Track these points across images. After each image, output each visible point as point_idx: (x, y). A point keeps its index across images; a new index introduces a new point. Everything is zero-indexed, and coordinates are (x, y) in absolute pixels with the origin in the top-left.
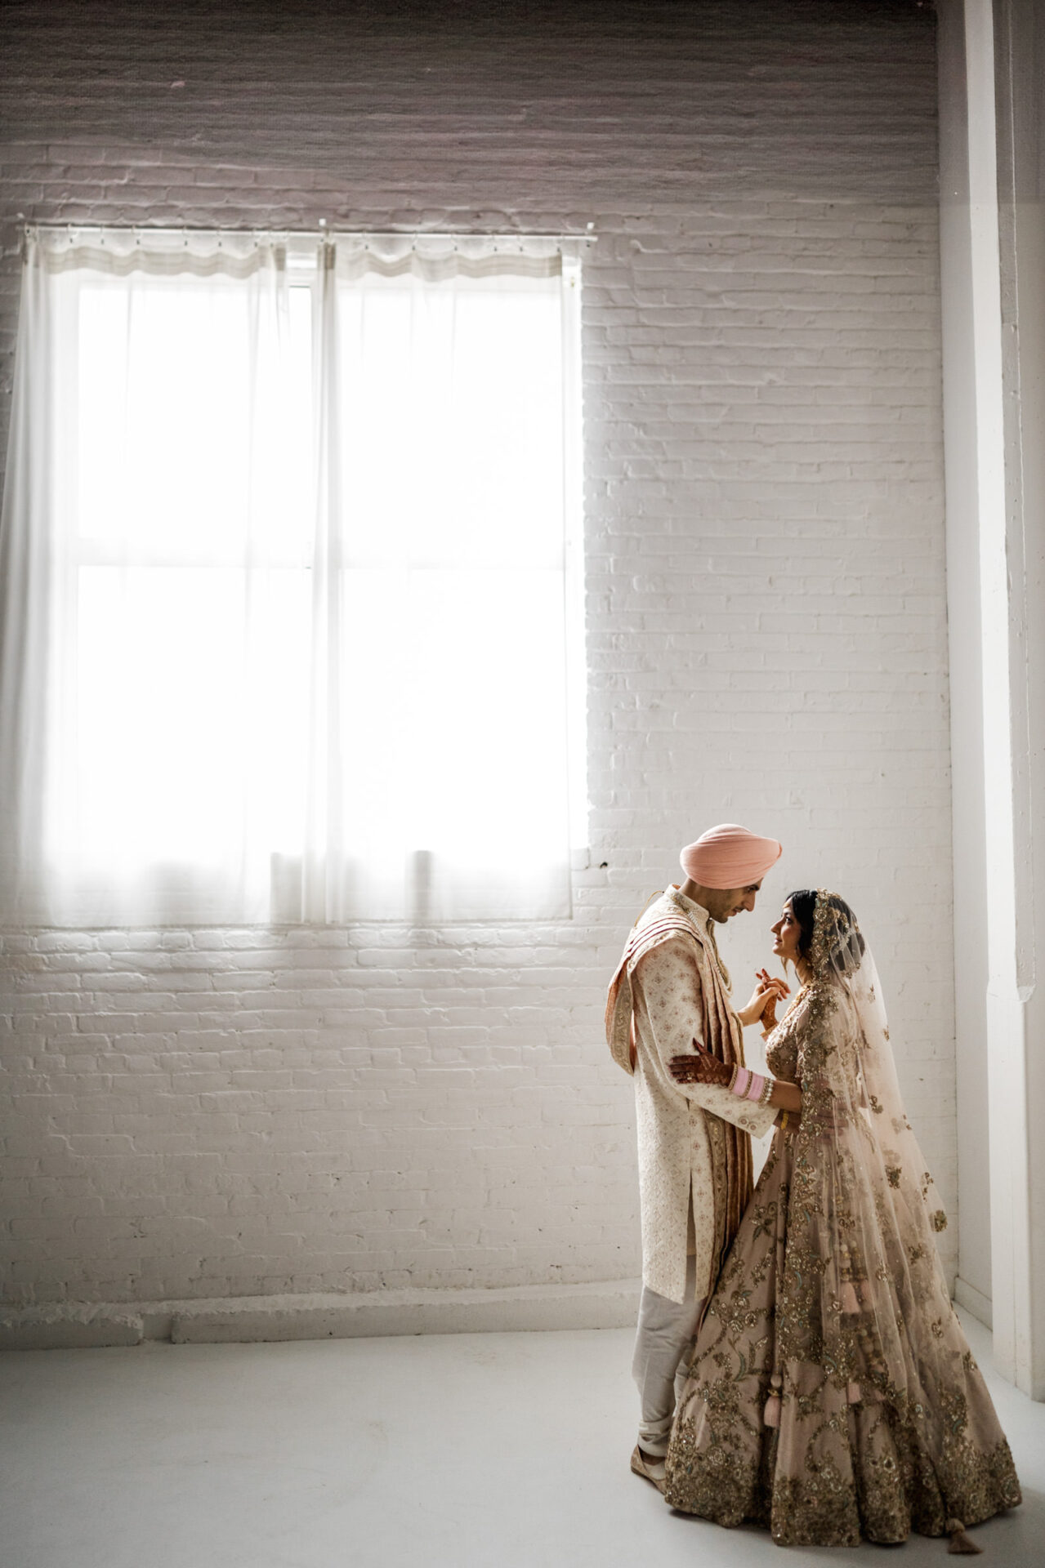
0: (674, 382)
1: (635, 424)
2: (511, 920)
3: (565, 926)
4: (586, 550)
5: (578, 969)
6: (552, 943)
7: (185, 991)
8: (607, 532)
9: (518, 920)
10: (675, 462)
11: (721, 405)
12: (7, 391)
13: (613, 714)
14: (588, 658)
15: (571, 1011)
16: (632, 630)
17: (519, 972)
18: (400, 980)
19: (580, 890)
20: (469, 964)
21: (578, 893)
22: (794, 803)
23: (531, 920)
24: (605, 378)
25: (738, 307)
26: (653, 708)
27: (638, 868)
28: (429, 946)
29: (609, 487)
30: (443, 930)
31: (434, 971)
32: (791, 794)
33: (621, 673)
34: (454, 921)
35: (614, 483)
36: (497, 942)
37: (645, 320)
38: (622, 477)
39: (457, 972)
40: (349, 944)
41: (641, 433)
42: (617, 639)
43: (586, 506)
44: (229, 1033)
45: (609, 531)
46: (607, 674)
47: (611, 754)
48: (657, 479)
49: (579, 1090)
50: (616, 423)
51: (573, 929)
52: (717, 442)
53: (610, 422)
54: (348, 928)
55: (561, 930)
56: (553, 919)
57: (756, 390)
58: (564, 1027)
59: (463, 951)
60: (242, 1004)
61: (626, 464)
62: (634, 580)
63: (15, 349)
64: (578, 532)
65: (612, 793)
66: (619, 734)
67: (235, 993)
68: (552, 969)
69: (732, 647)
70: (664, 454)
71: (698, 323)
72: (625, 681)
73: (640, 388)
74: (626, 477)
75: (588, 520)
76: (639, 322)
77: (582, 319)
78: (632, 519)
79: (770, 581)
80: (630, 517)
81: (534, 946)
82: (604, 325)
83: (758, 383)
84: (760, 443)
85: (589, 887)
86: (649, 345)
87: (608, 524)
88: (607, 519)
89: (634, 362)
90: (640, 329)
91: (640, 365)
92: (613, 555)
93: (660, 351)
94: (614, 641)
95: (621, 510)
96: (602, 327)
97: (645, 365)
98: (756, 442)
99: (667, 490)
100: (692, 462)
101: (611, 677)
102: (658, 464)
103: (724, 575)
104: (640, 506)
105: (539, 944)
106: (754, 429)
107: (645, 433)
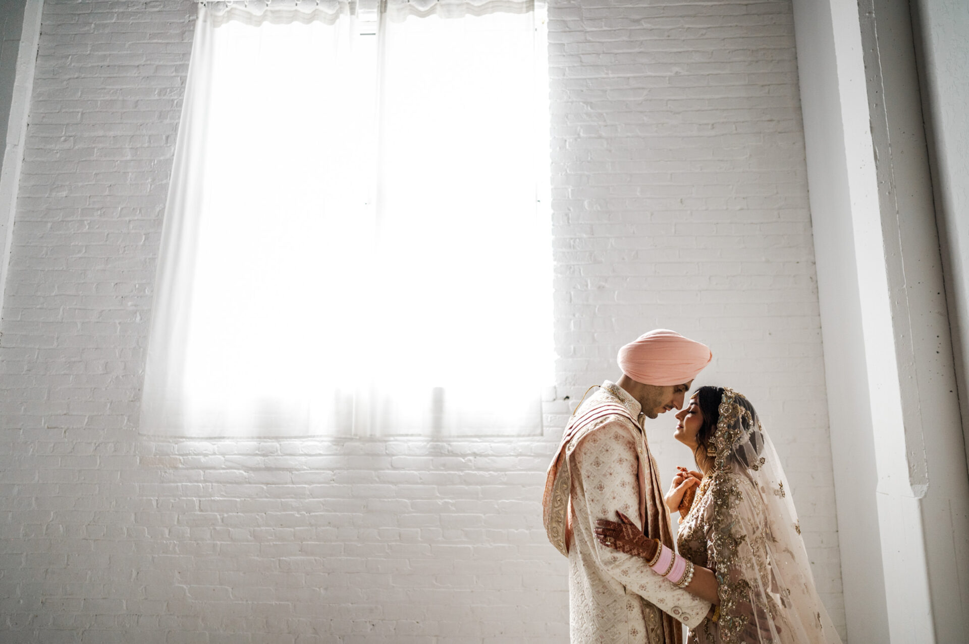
0: (611, 76)
1: (584, 103)
2: (498, 436)
3: (538, 441)
4: (552, 184)
6: (529, 454)
7: (273, 484)
8: (567, 172)
9: (504, 436)
10: (612, 126)
11: (643, 88)
13: (572, 293)
14: (554, 255)
16: (585, 236)
17: (506, 475)
18: (421, 479)
19: (550, 416)
20: (470, 468)
21: (547, 418)
23: (513, 436)
24: (564, 75)
25: (653, 27)
26: (600, 288)
28: (442, 455)
29: (567, 143)
30: (452, 443)
31: (445, 473)
33: (577, 265)
34: (458, 437)
35: (571, 140)
36: (490, 452)
37: (589, 38)
38: (577, 136)
39: (461, 473)
40: (386, 453)
41: (589, 108)
42: (574, 242)
43: (552, 156)
44: (301, 514)
46: (567, 266)
47: (571, 320)
48: (600, 137)
49: (549, 564)
50: (572, 102)
51: (544, 444)
52: (641, 112)
53: (568, 102)
54: (386, 441)
55: (536, 444)
56: (529, 435)
57: (667, 78)
59: (466, 459)
60: (311, 494)
61: (579, 128)
62: (586, 203)
64: (546, 173)
65: (572, 347)
66: (576, 306)
67: (306, 486)
68: (530, 472)
69: (656, 246)
70: (605, 121)
71: (625, 38)
72: (580, 270)
73: (588, 80)
74: (579, 137)
75: (553, 164)
76: (587, 40)
77: (549, 39)
78: (584, 163)
79: (681, 202)
80: (582, 162)
81: (517, 456)
82: (563, 42)
83: (669, 74)
84: (671, 112)
85: (557, 413)
86: (594, 54)
87: (567, 167)
88: (566, 164)
89: (584, 64)
90: (587, 44)
91: (588, 66)
92: (571, 187)
93: (601, 56)
94: (572, 243)
95: (576, 158)
96: (562, 44)
97: (591, 66)
98: (668, 111)
99: (608, 144)
100: (623, 125)
101: (571, 268)
102: (600, 127)
103: (648, 198)
104: (589, 154)
105: (520, 455)
106: (667, 103)
107: (591, 108)
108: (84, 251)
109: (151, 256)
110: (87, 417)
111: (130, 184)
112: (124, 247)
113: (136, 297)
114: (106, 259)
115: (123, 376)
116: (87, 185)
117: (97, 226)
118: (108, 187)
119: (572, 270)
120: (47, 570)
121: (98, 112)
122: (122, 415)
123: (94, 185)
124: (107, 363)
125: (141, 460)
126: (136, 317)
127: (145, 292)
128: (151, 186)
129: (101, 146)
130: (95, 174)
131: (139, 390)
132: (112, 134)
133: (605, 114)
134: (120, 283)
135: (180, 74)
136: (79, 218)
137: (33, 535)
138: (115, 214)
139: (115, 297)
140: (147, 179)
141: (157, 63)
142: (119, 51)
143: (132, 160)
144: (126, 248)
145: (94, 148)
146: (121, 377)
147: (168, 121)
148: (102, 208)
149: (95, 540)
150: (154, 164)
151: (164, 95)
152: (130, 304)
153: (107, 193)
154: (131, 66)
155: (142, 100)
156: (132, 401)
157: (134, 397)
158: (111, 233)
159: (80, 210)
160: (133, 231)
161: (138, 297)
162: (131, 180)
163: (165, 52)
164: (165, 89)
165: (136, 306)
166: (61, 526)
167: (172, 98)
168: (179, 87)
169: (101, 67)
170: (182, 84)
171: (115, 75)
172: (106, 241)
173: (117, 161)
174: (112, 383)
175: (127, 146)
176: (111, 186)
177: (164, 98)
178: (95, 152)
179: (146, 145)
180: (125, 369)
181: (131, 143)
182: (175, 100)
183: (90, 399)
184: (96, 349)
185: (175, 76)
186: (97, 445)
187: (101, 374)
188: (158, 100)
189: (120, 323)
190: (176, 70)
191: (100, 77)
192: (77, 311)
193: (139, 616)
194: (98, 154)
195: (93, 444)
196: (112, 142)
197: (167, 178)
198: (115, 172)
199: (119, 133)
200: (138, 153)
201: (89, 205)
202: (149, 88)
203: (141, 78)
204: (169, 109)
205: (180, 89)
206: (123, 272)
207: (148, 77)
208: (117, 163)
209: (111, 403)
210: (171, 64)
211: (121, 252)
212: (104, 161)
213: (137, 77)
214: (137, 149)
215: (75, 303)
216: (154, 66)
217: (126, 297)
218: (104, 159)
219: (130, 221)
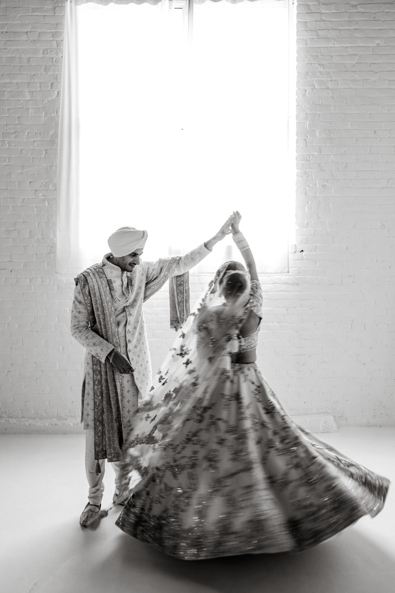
0: (336, 45)
1: (319, 64)
2: (264, 273)
3: (285, 276)
4: (296, 120)
5: (290, 293)
6: (280, 283)
8: (306, 112)
9: (267, 273)
10: (335, 80)
11: (356, 55)
12: (61, 56)
13: (307, 189)
14: (297, 166)
15: (287, 310)
16: (316, 153)
17: (267, 294)
19: (292, 261)
22: (382, 226)
23: (272, 273)
24: (306, 44)
25: (365, 11)
26: (324, 186)
27: (316, 253)
29: (307, 92)
32: (381, 222)
33: (311, 172)
35: (309, 90)
37: (324, 18)
38: (313, 87)
40: (199, 282)
41: (321, 68)
43: (297, 101)
44: (152, 316)
45: (307, 111)
46: (305, 172)
47: (306, 205)
48: (328, 88)
49: (290, 341)
50: (311, 64)
51: (289, 277)
52: (354, 72)
53: (308, 64)
54: (199, 276)
55: (284, 277)
56: (281, 273)
57: (372, 48)
58: (284, 316)
60: (157, 306)
61: (314, 82)
62: (317, 132)
63: (63, 38)
64: (293, 111)
65: (306, 222)
66: (309, 197)
67: (155, 301)
68: (280, 293)
69: (358, 160)
70: (331, 77)
71: (347, 19)
72: (312, 175)
73: (321, 48)
74: (315, 89)
75: (298, 106)
76: (322, 19)
77: (297, 18)
78: (317, 106)
79: (375, 132)
80: (316, 105)
81: (273, 284)
82: (306, 21)
83: (373, 45)
84: (373, 72)
85: (297, 260)
86: (326, 29)
87: (307, 108)
88: (306, 106)
89: (319, 37)
90: (322, 22)
91: (322, 38)
92: (308, 121)
93: (330, 32)
94: (308, 158)
95: (312, 102)
96: (305, 22)
97: (324, 38)
98: (371, 71)
99: (332, 93)
100: (343, 80)
101: (306, 174)
102: (328, 82)
103: (355, 130)
104: (320, 100)
105: (275, 283)
106: (370, 65)
107: (323, 68)
108: (7, 161)
109: (50, 164)
110: (23, 263)
111: (32, 117)
112: (33, 158)
114: (22, 166)
115: (41, 239)
116: (4, 117)
117: (14, 145)
118: (17, 118)
119: (307, 175)
120: (12, 347)
121: (4, 65)
122: (43, 261)
123: (8, 117)
124: (31, 231)
125: (58, 288)
126: (45, 203)
127: (49, 187)
128: (45, 117)
129: (9, 90)
130: (8, 109)
131: (52, 247)
132: (15, 81)
133: (331, 73)
134: (32, 182)
135: (55, 39)
136: (1, 139)
138: (24, 136)
139: (30, 190)
140: (42, 113)
141: (39, 30)
142: (13, 21)
143: (30, 100)
145: (4, 91)
146: (40, 239)
147: (51, 73)
148: (15, 132)
149: (37, 332)
150: (45, 103)
151: (47, 54)
152: (40, 195)
153: (17, 122)
154: (22, 32)
155: (32, 57)
156: (49, 253)
157: (49, 251)
158: (23, 149)
159: (1, 134)
160: (37, 148)
161: (45, 190)
162: (31, 114)
163: (44, 22)
164: (47, 49)
165: (45, 196)
166: (16, 324)
167: (52, 56)
168: (55, 49)
169: (2, 33)
170: (58, 46)
171: (12, 39)
172: (21, 154)
173: (21, 100)
174: (35, 243)
175: (26, 90)
176: (19, 117)
177: (47, 56)
178: (6, 94)
179: (39, 89)
180: (42, 234)
181: (29, 88)
182: (54, 57)
183: (24, 253)
184: (23, 222)
185: (53, 40)
186: (31, 279)
187: (28, 238)
188: (43, 57)
189: (36, 207)
190: (53, 36)
191: (3, 41)
192: (8, 199)
193: (66, 371)
194: (8, 95)
195: (29, 279)
196: (16, 87)
197: (55, 113)
198: (21, 108)
199: (20, 81)
200: (34, 95)
201: (6, 130)
202: (36, 49)
203: (30, 41)
204: (51, 64)
205: (57, 50)
206: (34, 174)
207: (34, 41)
208: (21, 102)
209: (36, 255)
210: (49, 31)
211: (31, 161)
212: (13, 100)
213: (27, 40)
214: (33, 92)
215: (6, 194)
216: (38, 32)
217: (38, 190)
218: (12, 99)
219: (34, 141)
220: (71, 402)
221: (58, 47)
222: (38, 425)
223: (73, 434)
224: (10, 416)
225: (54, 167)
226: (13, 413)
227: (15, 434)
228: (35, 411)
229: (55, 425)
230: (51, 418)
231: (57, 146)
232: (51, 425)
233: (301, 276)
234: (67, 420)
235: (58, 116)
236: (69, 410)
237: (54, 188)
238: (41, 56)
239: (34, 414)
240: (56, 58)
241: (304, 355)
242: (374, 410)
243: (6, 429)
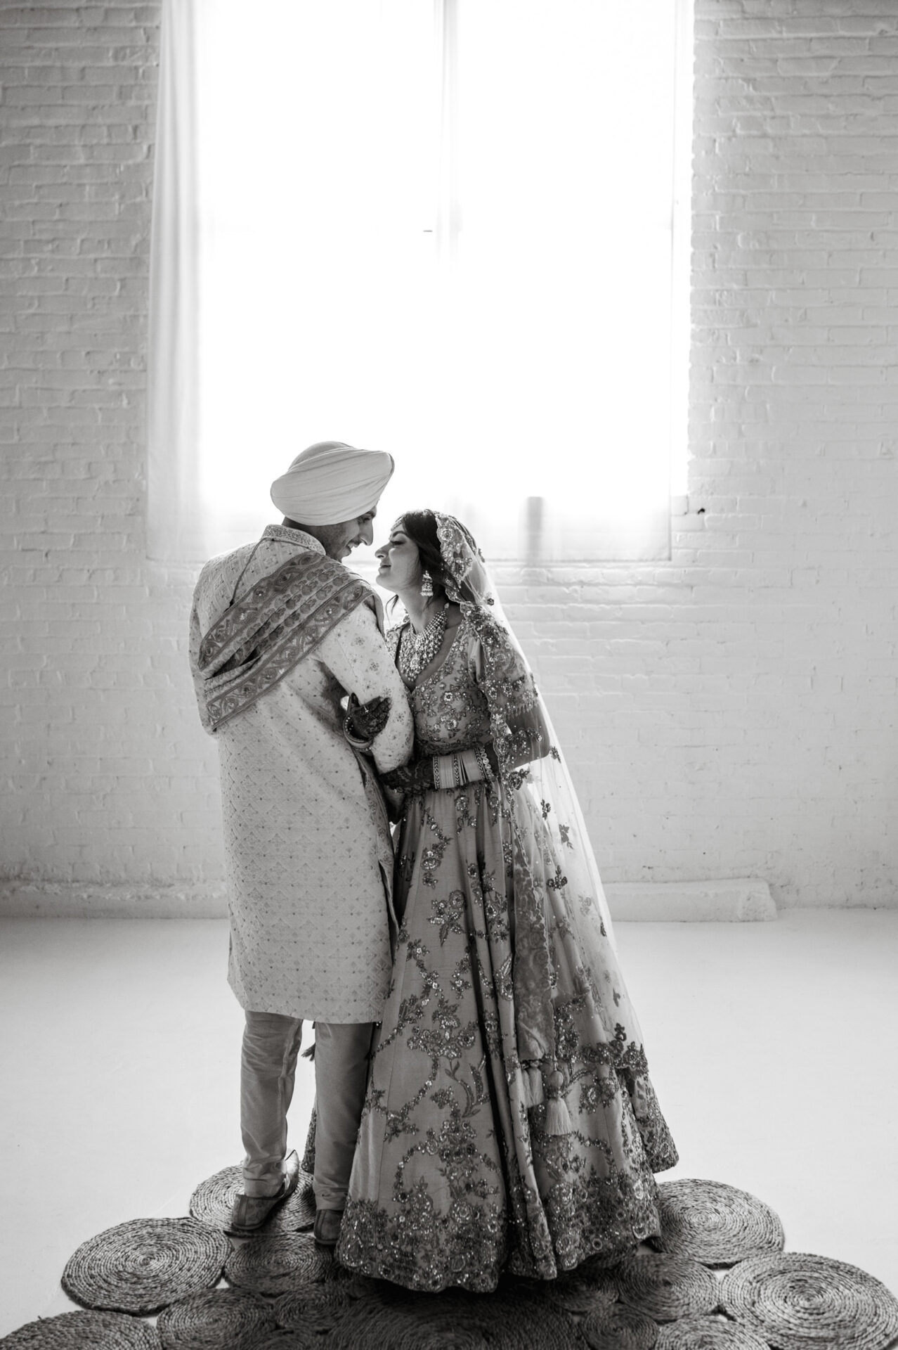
0: (785, 35)
1: (744, 80)
2: (614, 561)
3: (663, 567)
4: (692, 209)
5: (675, 606)
6: (651, 583)
8: (714, 190)
9: (621, 561)
10: (783, 117)
11: (831, 57)
12: (155, 64)
13: (715, 369)
14: (692, 315)
15: (667, 644)
16: (735, 287)
17: (621, 609)
18: (513, 614)
19: (679, 534)
20: (575, 601)
21: (677, 536)
22: (885, 454)
23: (633, 561)
24: (717, 33)
26: (753, 362)
27: (734, 515)
28: (539, 583)
29: (717, 144)
30: (554, 569)
31: (544, 606)
32: (882, 445)
33: (723, 329)
34: (563, 561)
35: (723, 140)
36: (602, 580)
38: (731, 134)
39: (565, 607)
41: (751, 89)
42: (721, 296)
43: (694, 164)
45: (716, 189)
46: (710, 330)
47: (711, 406)
48: (765, 136)
49: (673, 715)
50: (726, 79)
51: (672, 570)
52: (826, 96)
53: (720, 78)
55: (661, 570)
56: (653, 560)
57: (867, 41)
58: (660, 658)
59: (571, 589)
61: (734, 121)
62: (739, 238)
63: (160, 23)
64: (685, 191)
65: (712, 444)
66: (720, 387)
68: (652, 606)
69: (833, 302)
70: (773, 110)
72: (727, 336)
73: (751, 43)
74: (735, 135)
75: (696, 178)
78: (739, 176)
79: (872, 236)
80: (737, 174)
81: (635, 585)
83: (870, 34)
84: (869, 96)
85: (688, 531)
87: (716, 182)
88: (715, 177)
89: (747, 16)
91: (753, 18)
92: (719, 212)
93: (772, 3)
94: (718, 296)
95: (729, 168)
97: (757, 18)
98: (864, 95)
99: (775, 146)
100: (799, 117)
101: (714, 333)
102: (765, 120)
103: (827, 231)
104: (748, 163)
105: (640, 583)
106: (864, 82)
107: (755, 88)
108: (37, 305)
109: (131, 312)
110: (73, 536)
111: (90, 203)
112: (93, 299)
113: (118, 372)
114: (69, 316)
115: (114, 482)
116: (28, 204)
117: (50, 268)
118: (57, 207)
120: (49, 725)
121: (27, 86)
122: (119, 533)
123: (36, 204)
124: (91, 463)
125: (151, 592)
126: (122, 401)
127: (129, 365)
128: (120, 204)
129: (38, 141)
130: (37, 187)
131: (138, 500)
132: (52, 122)
134: (93, 352)
135: (143, 24)
136: (22, 255)
137: (25, 684)
138: (73, 249)
139: (88, 372)
140: (113, 195)
141: (106, 5)
143: (87, 165)
144: (96, 301)
145: (29, 145)
146: (111, 482)
147: (132, 103)
148: (54, 240)
149: (104, 690)
150: (120, 172)
151: (124, 58)
152: (111, 381)
153: (57, 217)
154: (67, 9)
155: (90, 67)
156: (130, 515)
157: (132, 509)
158: (72, 278)
159: (22, 243)
160: (103, 275)
161: (121, 372)
162: (89, 197)
164: (123, 48)
165: (120, 384)
166: (58, 673)
167: (134, 64)
168: (143, 46)
169: (22, 10)
170: (148, 40)
171: (45, 25)
172: (66, 289)
173: (65, 166)
174: (100, 490)
175: (76, 142)
176: (61, 205)
177: (125, 63)
178: (32, 151)
179: (105, 141)
180: (115, 471)
181: (83, 138)
182: (140, 67)
183: (74, 513)
184: (73, 444)
185: (136, 28)
186: (91, 571)
187: (84, 480)
188: (114, 67)
189: (100, 409)
190: (137, 18)
191: (24, 29)
192: (39, 391)
193: (170, 778)
194: (36, 155)
195: (85, 572)
196: (54, 136)
197: (141, 194)
198: (65, 184)
199: (63, 122)
200: (95, 153)
201: (34, 234)
202: (98, 48)
203: (84, 30)
204: (132, 82)
205: (146, 50)
206: (95, 335)
207: (95, 29)
208: (66, 170)
209: (103, 518)
210: (128, 6)
211: (89, 306)
212: (46, 166)
213: (79, 28)
214: (92, 146)
215: (34, 380)
216: (103, 9)
217: (104, 372)
218: (45, 163)
219: (96, 260)
220: (182, 848)
221: (150, 43)
222: (107, 898)
223: (186, 918)
224: (46, 878)
225: (142, 320)
226: (53, 870)
227: (58, 916)
228: (102, 866)
229: (147, 897)
230: (138, 883)
231: (148, 271)
232: (136, 898)
233: (698, 569)
234: (172, 888)
235: (150, 202)
236: (178, 865)
237: (141, 367)
238: (111, 63)
239: (101, 874)
240: (144, 68)
241: (704, 746)
242: (862, 871)
243: (38, 907)
